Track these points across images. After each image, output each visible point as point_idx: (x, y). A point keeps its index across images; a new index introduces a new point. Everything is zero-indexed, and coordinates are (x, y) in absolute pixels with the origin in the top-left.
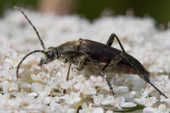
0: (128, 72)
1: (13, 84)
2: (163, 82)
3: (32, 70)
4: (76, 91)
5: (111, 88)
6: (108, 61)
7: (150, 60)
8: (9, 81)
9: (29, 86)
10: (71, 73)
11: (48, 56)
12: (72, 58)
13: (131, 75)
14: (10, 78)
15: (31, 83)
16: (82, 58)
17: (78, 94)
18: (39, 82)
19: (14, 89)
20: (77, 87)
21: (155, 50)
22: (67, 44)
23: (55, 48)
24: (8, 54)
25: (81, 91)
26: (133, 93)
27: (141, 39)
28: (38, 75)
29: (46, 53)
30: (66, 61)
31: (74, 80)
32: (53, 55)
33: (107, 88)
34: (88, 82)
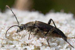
0: (57, 37)
1: (4, 41)
2: (73, 42)
3: (14, 35)
4: (32, 44)
5: (49, 44)
6: (48, 31)
7: (68, 31)
8: (2, 39)
9: (12, 42)
10: (31, 36)
11: (21, 28)
12: (31, 29)
13: (59, 38)
14: (3, 38)
15: (12, 41)
16: (36, 29)
17: (33, 46)
18: (16, 40)
19: (4, 43)
20: (33, 43)
21: (71, 27)
22: (29, 23)
23: (24, 25)
24: (3, 28)
25: (35, 44)
26: (59, 46)
27: (65, 22)
28: (16, 37)
29: (20, 27)
30: (29, 31)
31: (32, 40)
32: (23, 28)
33: (47, 43)
34: (38, 41)
